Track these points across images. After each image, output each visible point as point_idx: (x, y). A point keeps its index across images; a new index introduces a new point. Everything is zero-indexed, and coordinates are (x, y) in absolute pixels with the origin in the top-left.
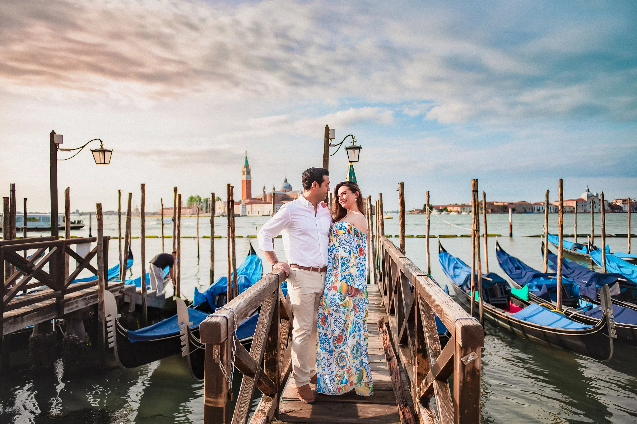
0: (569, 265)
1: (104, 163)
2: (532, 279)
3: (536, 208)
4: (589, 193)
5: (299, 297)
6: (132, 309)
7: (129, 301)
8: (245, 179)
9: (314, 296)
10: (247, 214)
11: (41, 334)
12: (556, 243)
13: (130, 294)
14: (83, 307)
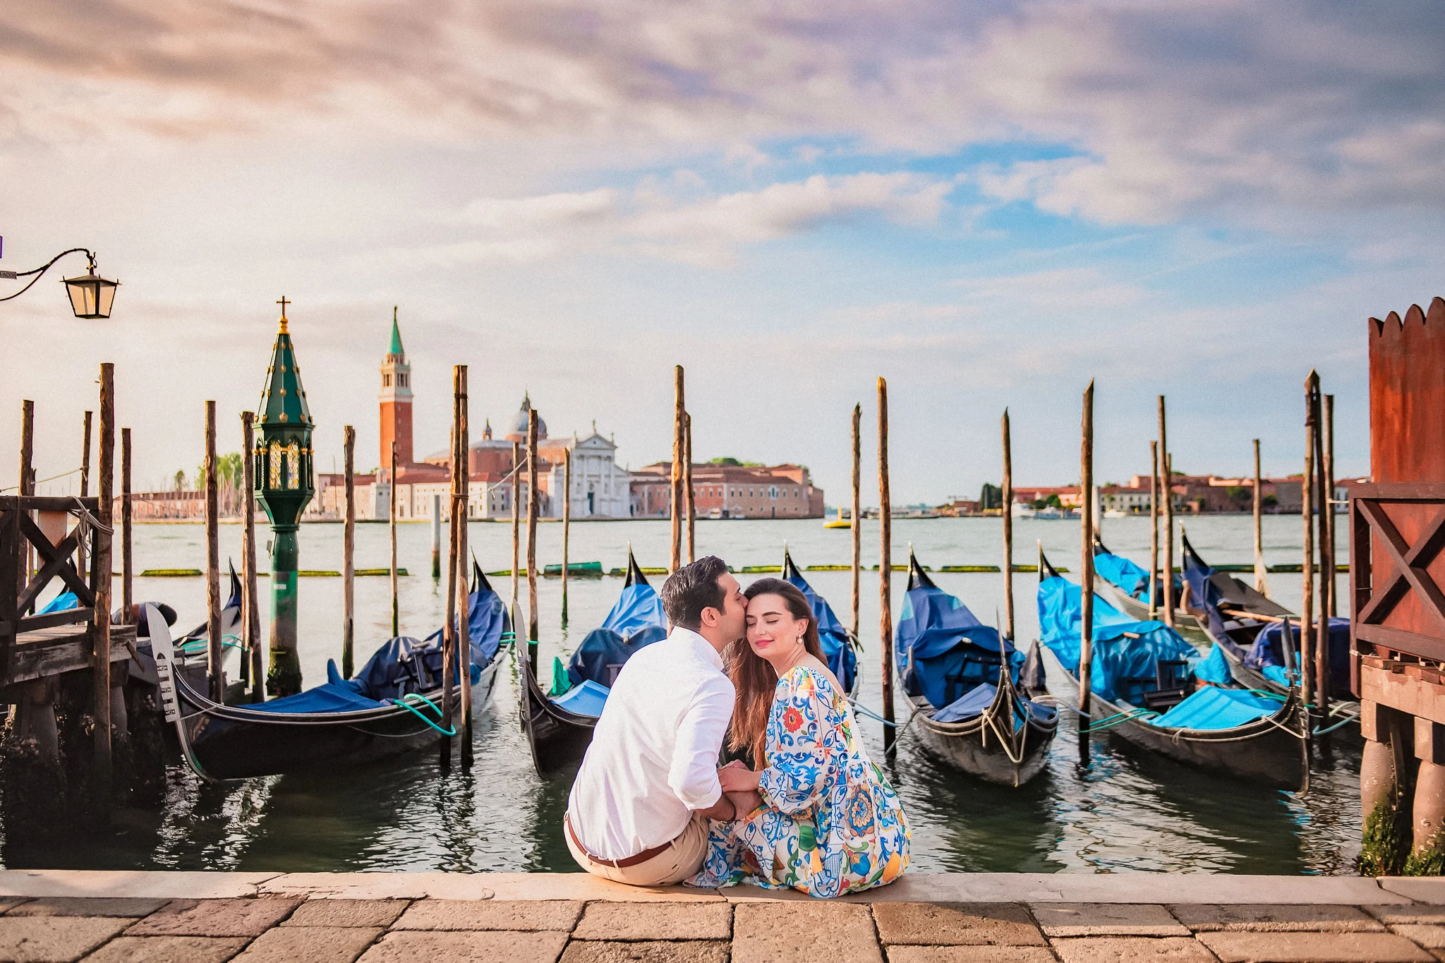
8: (392, 399)
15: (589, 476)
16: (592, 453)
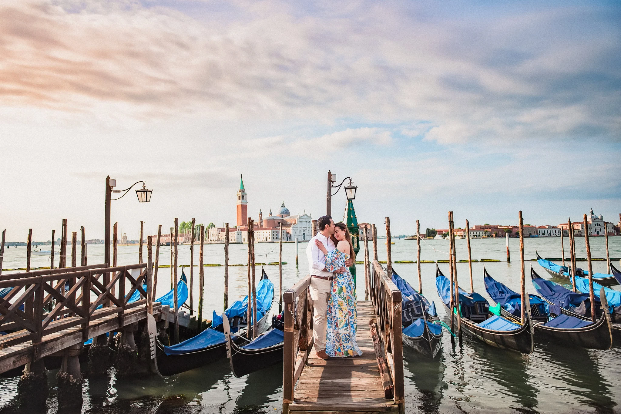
0: (554, 289)
1: (146, 202)
2: (509, 300)
3: (541, 232)
4: (593, 215)
5: (317, 295)
6: (166, 326)
7: (165, 320)
8: (241, 204)
9: (326, 295)
10: (243, 242)
11: (100, 345)
12: (547, 268)
13: (166, 312)
14: (135, 321)
15: (303, 228)
16: (304, 220)
